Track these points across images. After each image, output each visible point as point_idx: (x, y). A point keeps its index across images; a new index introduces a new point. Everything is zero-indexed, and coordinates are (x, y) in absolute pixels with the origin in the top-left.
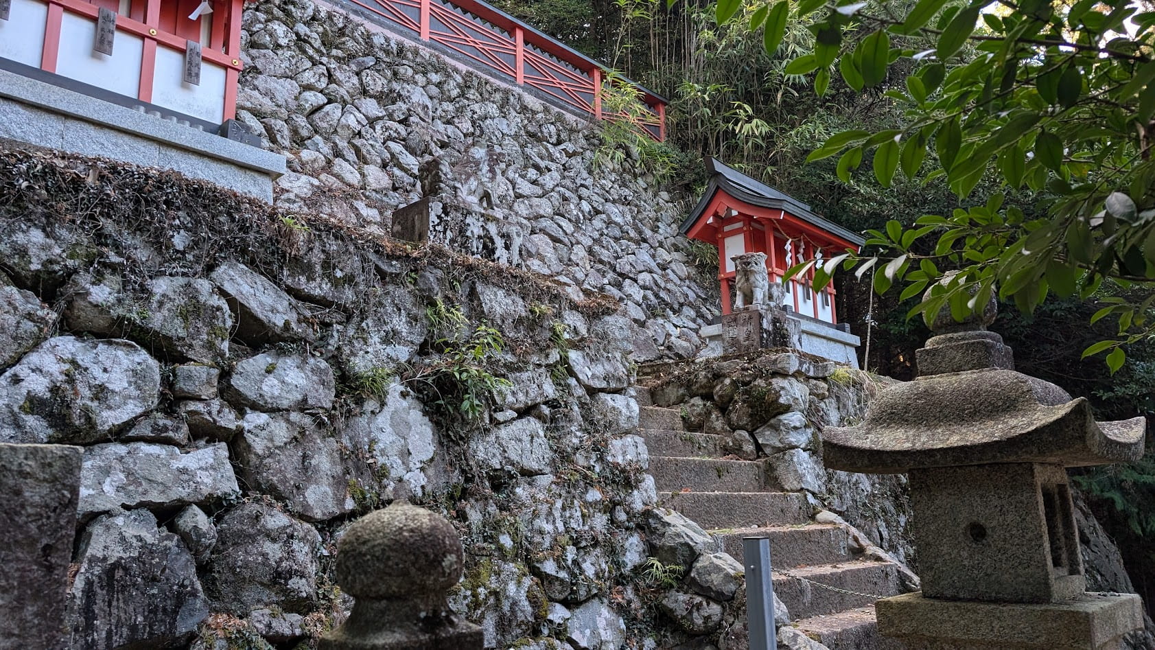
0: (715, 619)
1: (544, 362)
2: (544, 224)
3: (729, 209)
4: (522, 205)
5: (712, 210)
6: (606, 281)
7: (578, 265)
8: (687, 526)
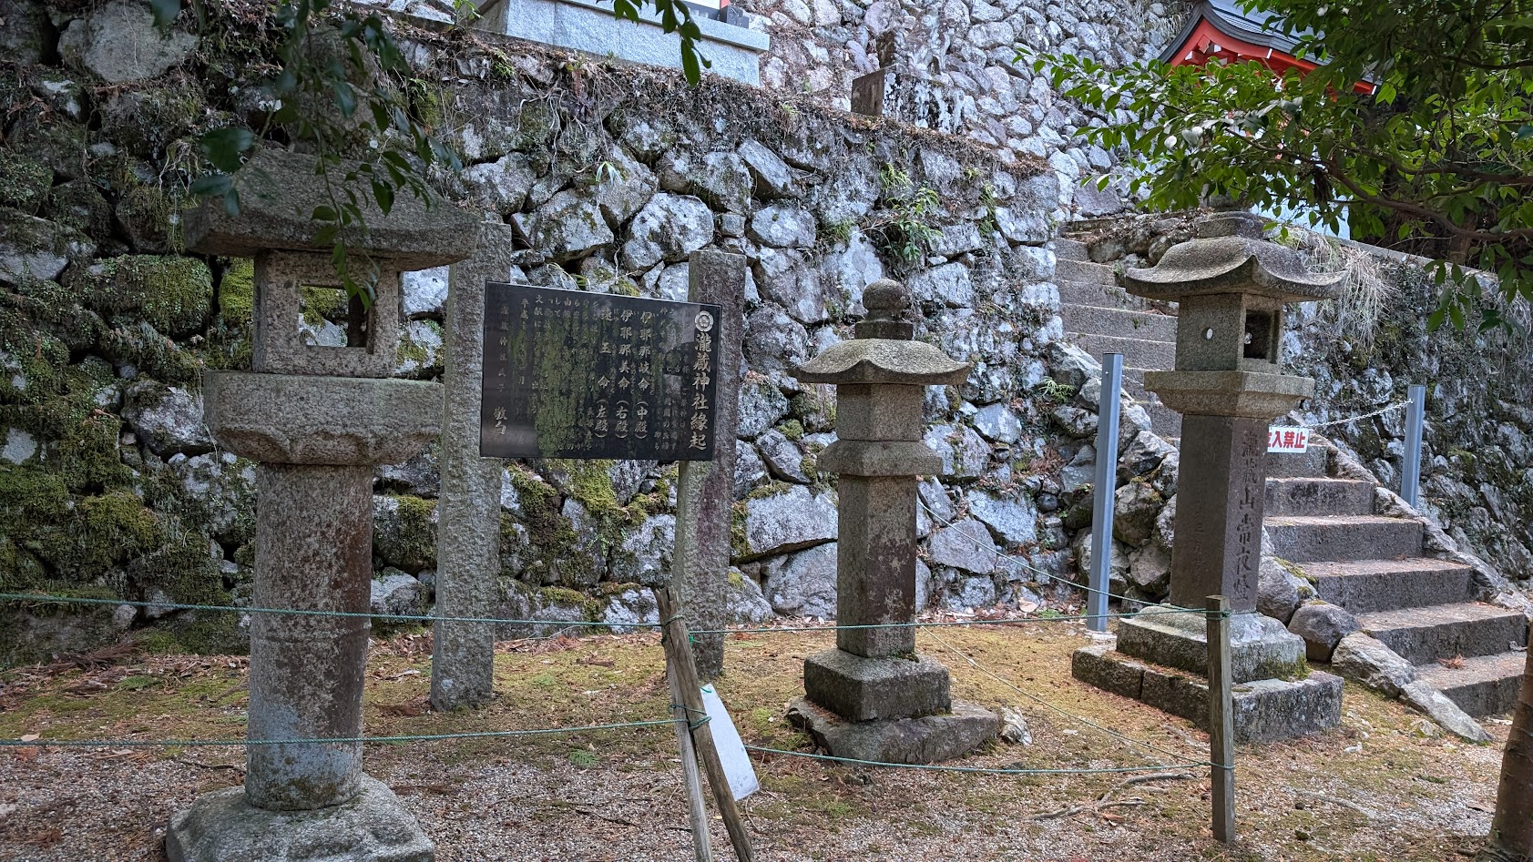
0: (1093, 425)
1: (973, 217)
2: (1002, 54)
3: (1211, 43)
4: (978, 33)
5: (1192, 44)
6: (1068, 121)
7: (1037, 102)
8: (1083, 357)
